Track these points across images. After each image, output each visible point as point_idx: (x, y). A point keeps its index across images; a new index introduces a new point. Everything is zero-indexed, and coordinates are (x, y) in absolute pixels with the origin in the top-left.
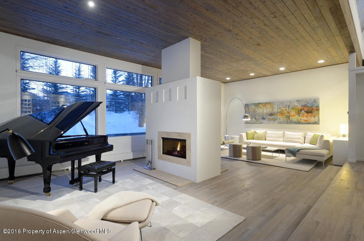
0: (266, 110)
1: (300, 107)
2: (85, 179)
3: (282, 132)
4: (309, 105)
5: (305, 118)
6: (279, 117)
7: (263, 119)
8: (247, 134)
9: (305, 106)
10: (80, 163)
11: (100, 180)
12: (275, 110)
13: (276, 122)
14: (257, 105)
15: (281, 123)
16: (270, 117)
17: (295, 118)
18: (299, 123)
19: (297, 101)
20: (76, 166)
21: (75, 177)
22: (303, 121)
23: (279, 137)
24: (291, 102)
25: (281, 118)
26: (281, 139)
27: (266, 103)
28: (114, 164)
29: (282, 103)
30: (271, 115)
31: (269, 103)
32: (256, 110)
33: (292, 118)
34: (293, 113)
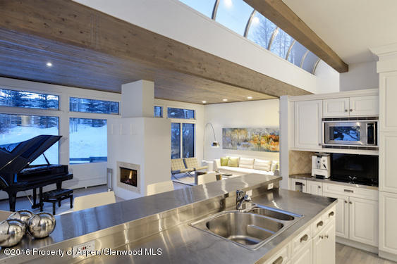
0: (241, 136)
1: (269, 135)
2: (46, 204)
3: (252, 159)
4: (276, 134)
5: (273, 146)
6: (252, 143)
7: (239, 144)
8: (221, 160)
9: (273, 134)
10: (41, 190)
11: (60, 206)
12: (249, 137)
13: (250, 148)
14: (233, 130)
15: (253, 150)
16: (244, 143)
17: (265, 146)
18: (268, 150)
19: (267, 129)
20: (38, 192)
21: (37, 203)
22: (271, 150)
23: (250, 165)
24: (261, 129)
25: (254, 145)
26: (251, 167)
27: (241, 129)
28: (72, 191)
29: (254, 130)
30: (245, 141)
31: (244, 129)
32: (233, 135)
33: (262, 146)
34: (263, 141)
